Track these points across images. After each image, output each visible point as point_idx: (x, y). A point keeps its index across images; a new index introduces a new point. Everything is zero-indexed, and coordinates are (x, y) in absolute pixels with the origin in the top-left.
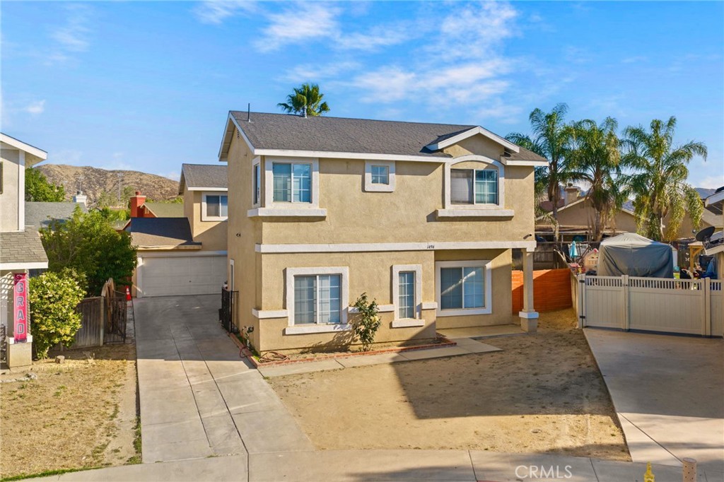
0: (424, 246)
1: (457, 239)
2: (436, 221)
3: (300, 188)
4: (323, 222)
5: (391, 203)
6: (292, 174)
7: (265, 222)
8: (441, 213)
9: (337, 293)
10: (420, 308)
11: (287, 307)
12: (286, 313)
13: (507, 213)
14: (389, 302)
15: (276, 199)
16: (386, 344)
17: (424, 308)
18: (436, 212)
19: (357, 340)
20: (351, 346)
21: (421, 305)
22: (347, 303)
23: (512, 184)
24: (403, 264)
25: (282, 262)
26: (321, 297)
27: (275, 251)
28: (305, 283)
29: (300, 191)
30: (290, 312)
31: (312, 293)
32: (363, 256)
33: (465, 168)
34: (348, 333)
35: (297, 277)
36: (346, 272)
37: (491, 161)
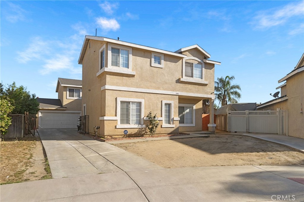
0: (174, 93)
1: (187, 92)
2: (179, 83)
3: (123, 61)
4: (133, 78)
5: (162, 73)
6: (120, 54)
7: (107, 74)
8: (182, 80)
9: (139, 111)
10: (173, 120)
11: (117, 116)
12: (117, 118)
13: (206, 83)
14: (160, 116)
15: (112, 65)
16: (159, 135)
17: (175, 119)
18: (179, 79)
19: (147, 132)
20: (145, 135)
21: (173, 118)
22: (143, 115)
23: (207, 71)
24: (166, 100)
25: (115, 94)
26: (132, 112)
27: (112, 89)
28: (125, 105)
29: (123, 63)
30: (118, 118)
31: (128, 110)
32: (150, 95)
33: (190, 62)
34: (144, 129)
35: (122, 102)
36: (143, 101)
37: (200, 61)
